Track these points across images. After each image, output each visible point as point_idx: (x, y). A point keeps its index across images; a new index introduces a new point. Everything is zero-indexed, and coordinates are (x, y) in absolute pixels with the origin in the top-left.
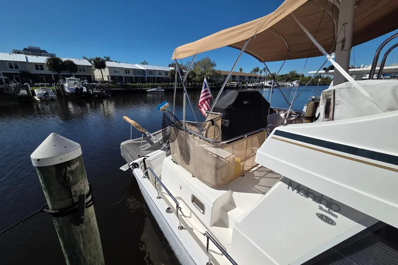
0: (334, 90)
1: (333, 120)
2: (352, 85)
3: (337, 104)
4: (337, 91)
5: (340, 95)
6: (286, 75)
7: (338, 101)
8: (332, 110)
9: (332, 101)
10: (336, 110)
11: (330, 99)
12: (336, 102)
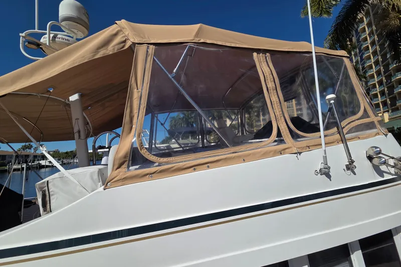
0: (48, 181)
1: (51, 212)
2: (64, 174)
3: (52, 195)
4: (50, 182)
5: (54, 185)
6: (71, 152)
7: (52, 191)
8: (48, 202)
9: (47, 192)
10: (52, 202)
11: (45, 191)
12: (51, 193)
